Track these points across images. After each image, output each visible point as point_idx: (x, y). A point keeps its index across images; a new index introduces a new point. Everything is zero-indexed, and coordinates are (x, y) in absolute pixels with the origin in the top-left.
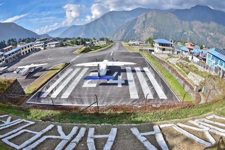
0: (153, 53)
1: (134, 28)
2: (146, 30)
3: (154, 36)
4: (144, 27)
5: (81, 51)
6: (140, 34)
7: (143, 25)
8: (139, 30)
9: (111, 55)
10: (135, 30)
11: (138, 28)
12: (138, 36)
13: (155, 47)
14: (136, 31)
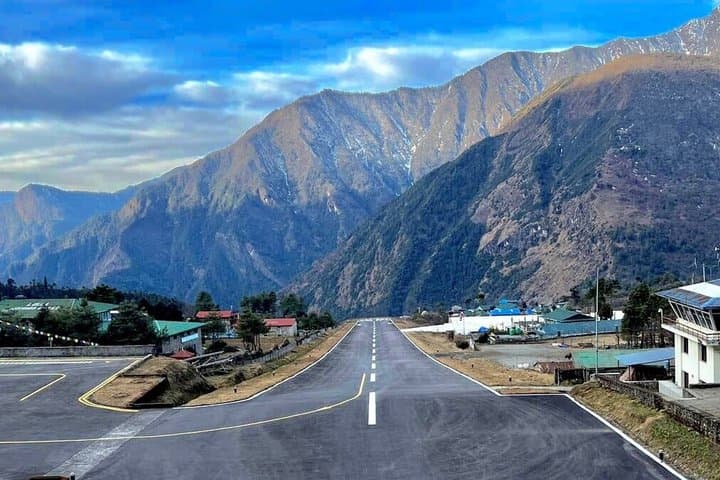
0: (669, 390)
1: (475, 219)
2: (562, 218)
3: (624, 257)
4: (546, 199)
5: (137, 390)
6: (515, 255)
7: (537, 188)
8: (508, 229)
9: (372, 420)
10: (482, 230)
11: (501, 215)
12: (506, 271)
13: (678, 343)
14: (486, 238)
